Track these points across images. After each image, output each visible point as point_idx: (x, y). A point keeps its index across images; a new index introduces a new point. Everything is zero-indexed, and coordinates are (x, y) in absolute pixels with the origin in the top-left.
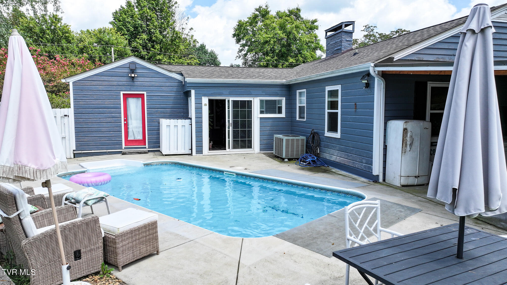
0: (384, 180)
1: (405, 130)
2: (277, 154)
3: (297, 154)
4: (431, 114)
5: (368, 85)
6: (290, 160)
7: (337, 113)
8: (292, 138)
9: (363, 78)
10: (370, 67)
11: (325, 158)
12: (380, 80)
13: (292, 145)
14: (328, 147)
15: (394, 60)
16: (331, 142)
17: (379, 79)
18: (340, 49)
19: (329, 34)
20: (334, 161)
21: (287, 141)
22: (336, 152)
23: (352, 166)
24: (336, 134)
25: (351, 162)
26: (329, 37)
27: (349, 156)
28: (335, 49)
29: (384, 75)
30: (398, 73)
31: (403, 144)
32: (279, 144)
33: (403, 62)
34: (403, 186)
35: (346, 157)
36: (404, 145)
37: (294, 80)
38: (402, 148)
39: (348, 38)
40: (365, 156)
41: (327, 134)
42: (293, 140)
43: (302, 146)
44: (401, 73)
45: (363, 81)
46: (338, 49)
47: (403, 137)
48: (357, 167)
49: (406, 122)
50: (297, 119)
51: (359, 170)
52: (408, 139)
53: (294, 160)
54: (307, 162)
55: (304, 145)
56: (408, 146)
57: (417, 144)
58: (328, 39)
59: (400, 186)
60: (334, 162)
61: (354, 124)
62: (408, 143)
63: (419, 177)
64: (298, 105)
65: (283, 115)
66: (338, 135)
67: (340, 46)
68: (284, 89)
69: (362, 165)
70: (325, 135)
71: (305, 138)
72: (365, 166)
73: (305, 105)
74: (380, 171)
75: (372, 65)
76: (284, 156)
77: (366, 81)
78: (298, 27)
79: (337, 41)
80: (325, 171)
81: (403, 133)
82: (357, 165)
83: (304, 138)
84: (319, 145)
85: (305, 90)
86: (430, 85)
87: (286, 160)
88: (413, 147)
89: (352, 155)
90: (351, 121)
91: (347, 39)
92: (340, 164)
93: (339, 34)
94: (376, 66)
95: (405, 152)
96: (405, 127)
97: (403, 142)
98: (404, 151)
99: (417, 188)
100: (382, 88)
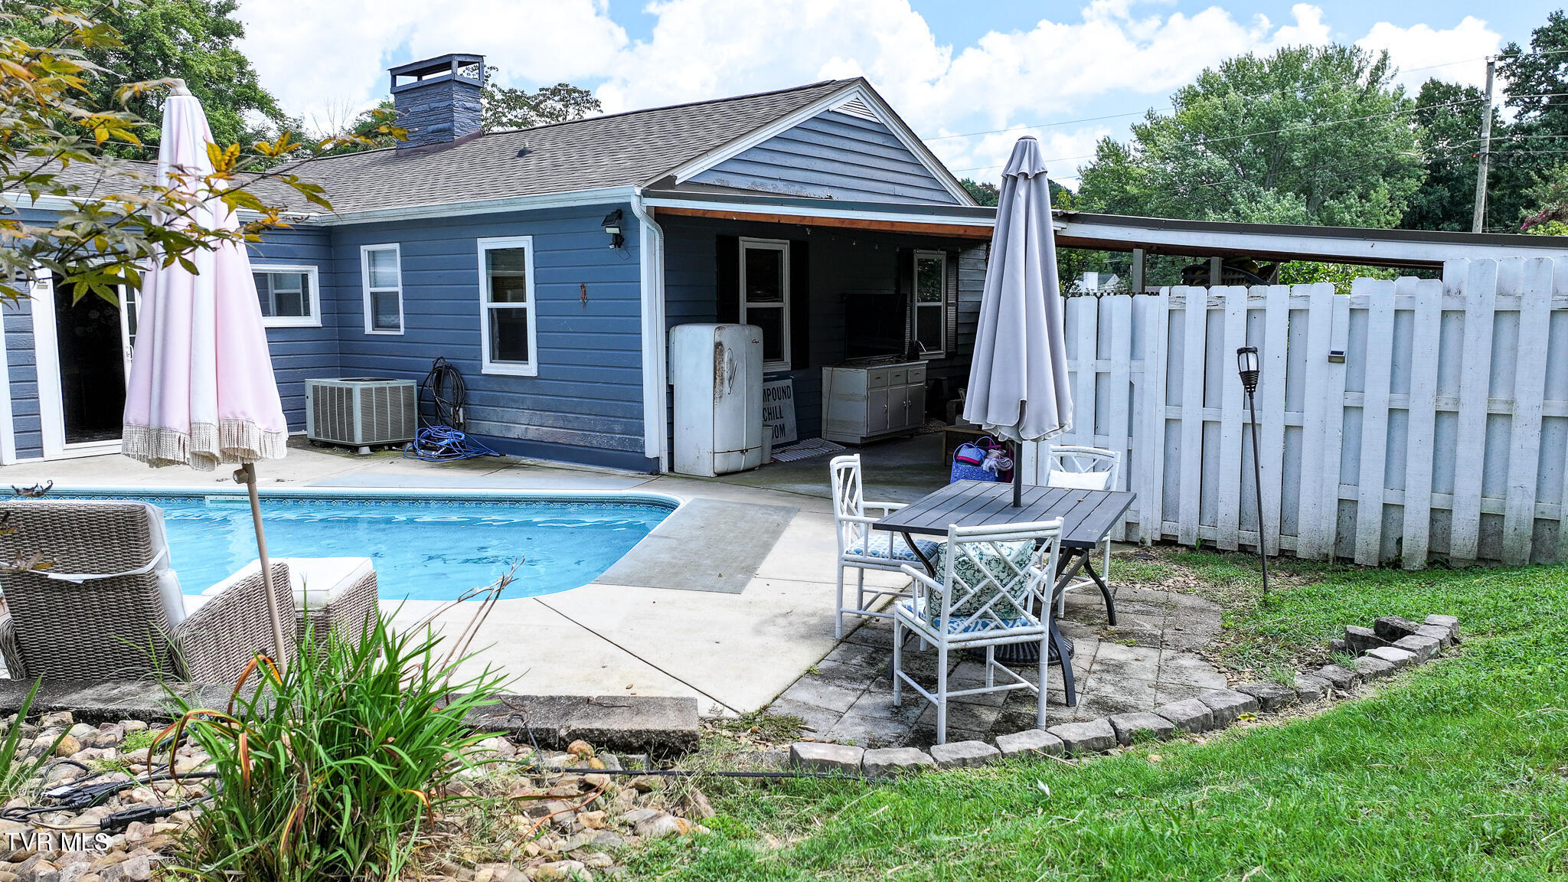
0: (671, 468)
1: (718, 346)
2: (326, 436)
3: (396, 431)
4: (749, 310)
5: (618, 240)
6: (375, 448)
7: (523, 311)
8: (378, 386)
9: (608, 222)
10: (631, 194)
11: (485, 433)
12: (654, 229)
13: (382, 405)
14: (495, 403)
15: (677, 182)
16: (506, 389)
17: (650, 227)
18: (450, 131)
19: (403, 81)
20: (519, 439)
21: (366, 393)
22: (525, 416)
23: (582, 444)
24: (525, 366)
25: (578, 435)
26: (407, 91)
27: (570, 421)
28: (431, 128)
29: (660, 216)
30: (700, 215)
31: (715, 379)
32: (332, 406)
33: (695, 188)
34: (719, 475)
35: (561, 423)
36: (717, 381)
37: (355, 215)
38: (714, 387)
39: (470, 102)
40: (618, 415)
41: (490, 367)
42: (381, 391)
43: (409, 406)
44: (708, 215)
45: (609, 230)
46: (440, 131)
47: (715, 362)
48: (598, 445)
49: (719, 328)
50: (369, 329)
51: (605, 451)
52: (726, 366)
53: (386, 448)
54: (441, 447)
55: (412, 405)
56: (726, 382)
57: (741, 376)
58: (401, 97)
59: (712, 475)
60: (520, 441)
61: (583, 337)
62: (726, 375)
63: (747, 450)
64: (367, 291)
65: (314, 320)
66: (529, 368)
67: (445, 120)
68: (310, 240)
69: (612, 438)
70: (484, 372)
71: (415, 385)
72: (621, 441)
73: (399, 289)
74: (662, 444)
75: (638, 191)
76: (358, 439)
77: (616, 231)
78: (172, 21)
79: (433, 105)
80: (510, 466)
81: (715, 352)
82: (597, 440)
83: (412, 383)
84: (462, 401)
85: (396, 246)
86: (745, 244)
87: (366, 450)
88: (735, 386)
89: (579, 418)
90: (571, 330)
91: (468, 105)
92: (541, 446)
93: (442, 87)
94: (645, 194)
95: (721, 397)
96: (718, 339)
97: (715, 373)
98: (717, 396)
99: (747, 475)
100: (658, 248)
